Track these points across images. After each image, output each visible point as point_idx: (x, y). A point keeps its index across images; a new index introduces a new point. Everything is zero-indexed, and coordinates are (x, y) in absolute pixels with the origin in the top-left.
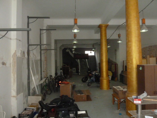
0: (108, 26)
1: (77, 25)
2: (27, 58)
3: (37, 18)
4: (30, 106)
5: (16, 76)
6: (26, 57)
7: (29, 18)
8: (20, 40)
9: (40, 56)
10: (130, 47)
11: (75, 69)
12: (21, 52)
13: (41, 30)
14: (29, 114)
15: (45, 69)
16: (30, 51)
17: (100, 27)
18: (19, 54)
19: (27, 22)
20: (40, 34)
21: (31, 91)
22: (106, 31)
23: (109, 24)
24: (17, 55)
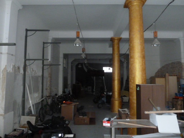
0: (121, 39)
1: (79, 39)
2: (23, 74)
3: (36, 30)
4: (21, 126)
5: (4, 92)
6: (21, 72)
7: (27, 30)
8: (12, 55)
9: (41, 72)
10: (132, 64)
11: (91, 87)
12: (13, 68)
13: (44, 43)
14: (16, 136)
15: (49, 87)
16: (28, 67)
17: (112, 40)
18: (10, 69)
19: (25, 35)
20: (44, 48)
21: (26, 110)
22: (119, 45)
23: (123, 37)
24: (7, 71)
